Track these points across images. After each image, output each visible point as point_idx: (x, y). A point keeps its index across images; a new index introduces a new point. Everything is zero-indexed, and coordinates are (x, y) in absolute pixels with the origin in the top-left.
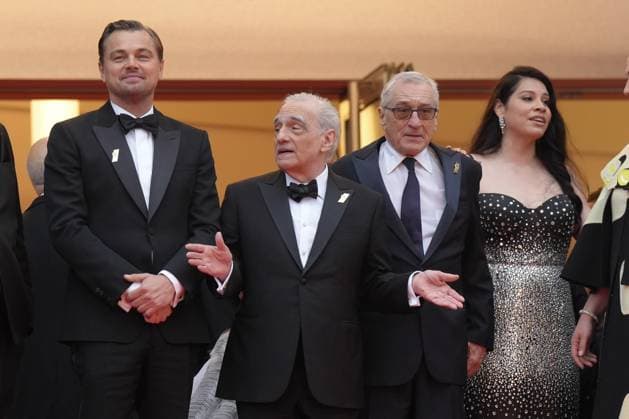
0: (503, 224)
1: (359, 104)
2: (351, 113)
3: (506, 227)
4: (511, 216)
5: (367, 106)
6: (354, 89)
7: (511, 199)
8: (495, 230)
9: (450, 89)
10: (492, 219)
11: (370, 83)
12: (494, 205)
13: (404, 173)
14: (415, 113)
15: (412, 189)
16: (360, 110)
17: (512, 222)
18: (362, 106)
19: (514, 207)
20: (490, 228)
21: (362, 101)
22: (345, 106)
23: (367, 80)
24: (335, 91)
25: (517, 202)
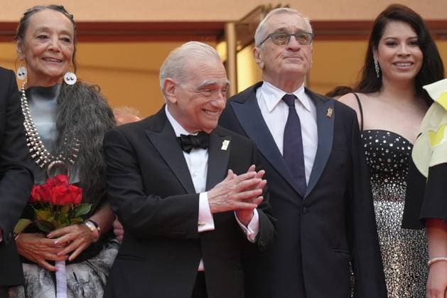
0: (389, 160)
1: (236, 46)
2: (228, 54)
3: (392, 164)
4: (398, 152)
5: (244, 47)
6: (231, 30)
7: (398, 136)
8: (381, 166)
9: (325, 31)
10: (379, 155)
11: (247, 25)
12: (381, 141)
13: (285, 111)
14: (293, 38)
15: (293, 126)
16: (237, 52)
17: (398, 158)
18: (239, 48)
19: (400, 144)
20: (376, 165)
21: (239, 42)
22: (222, 48)
23: (245, 21)
24: (212, 32)
25: (403, 139)
